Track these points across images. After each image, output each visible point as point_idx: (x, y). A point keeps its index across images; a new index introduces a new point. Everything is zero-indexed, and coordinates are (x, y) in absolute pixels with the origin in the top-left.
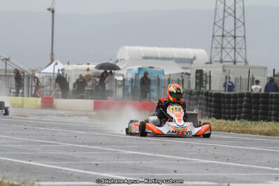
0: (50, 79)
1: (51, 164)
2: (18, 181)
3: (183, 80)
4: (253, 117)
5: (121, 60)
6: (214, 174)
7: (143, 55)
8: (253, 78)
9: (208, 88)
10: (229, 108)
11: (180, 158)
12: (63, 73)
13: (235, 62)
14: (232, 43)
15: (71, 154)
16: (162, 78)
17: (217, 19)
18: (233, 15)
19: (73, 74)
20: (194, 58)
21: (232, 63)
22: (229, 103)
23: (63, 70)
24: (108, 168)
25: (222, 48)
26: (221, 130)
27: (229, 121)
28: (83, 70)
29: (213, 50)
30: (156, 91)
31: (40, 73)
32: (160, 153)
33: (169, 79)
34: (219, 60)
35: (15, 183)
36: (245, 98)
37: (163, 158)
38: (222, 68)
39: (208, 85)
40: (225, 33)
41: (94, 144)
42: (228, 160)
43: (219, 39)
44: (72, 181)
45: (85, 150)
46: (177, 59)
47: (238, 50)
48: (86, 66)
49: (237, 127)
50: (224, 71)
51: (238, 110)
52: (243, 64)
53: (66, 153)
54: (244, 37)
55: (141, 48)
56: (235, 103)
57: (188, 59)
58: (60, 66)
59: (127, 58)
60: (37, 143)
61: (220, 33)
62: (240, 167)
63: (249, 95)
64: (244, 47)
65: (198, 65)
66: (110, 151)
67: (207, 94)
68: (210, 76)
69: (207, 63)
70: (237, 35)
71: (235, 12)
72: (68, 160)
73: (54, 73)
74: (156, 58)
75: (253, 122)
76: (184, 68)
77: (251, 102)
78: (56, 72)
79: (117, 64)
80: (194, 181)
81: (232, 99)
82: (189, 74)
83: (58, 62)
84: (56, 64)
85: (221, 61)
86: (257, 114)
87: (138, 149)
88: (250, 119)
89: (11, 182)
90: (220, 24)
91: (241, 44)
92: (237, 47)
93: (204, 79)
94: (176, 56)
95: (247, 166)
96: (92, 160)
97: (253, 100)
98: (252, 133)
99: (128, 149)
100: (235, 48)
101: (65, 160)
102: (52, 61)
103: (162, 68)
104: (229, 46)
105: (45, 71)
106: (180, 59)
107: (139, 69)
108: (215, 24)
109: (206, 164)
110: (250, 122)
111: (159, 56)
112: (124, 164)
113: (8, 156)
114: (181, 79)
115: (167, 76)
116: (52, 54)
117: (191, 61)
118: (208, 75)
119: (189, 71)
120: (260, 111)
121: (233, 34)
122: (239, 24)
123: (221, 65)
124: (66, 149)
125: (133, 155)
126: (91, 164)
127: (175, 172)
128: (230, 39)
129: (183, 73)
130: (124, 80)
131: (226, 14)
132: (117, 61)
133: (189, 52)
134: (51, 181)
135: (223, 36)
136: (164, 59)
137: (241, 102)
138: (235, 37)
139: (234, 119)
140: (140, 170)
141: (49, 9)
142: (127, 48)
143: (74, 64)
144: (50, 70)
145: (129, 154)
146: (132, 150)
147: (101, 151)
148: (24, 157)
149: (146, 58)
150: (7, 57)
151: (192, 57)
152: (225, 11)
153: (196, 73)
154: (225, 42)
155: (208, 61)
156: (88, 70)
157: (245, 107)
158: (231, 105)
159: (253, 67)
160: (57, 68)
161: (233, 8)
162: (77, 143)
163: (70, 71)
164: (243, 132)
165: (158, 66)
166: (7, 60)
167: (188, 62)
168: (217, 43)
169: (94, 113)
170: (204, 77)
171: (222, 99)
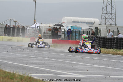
0: (34, 30)
1: (35, 66)
2: (22, 73)
3: (89, 32)
4: (119, 48)
5: (64, 22)
6: (103, 72)
7: (73, 21)
8: (119, 32)
9: (100, 35)
10: (109, 44)
11: (89, 65)
12: (39, 28)
13: (111, 25)
14: (110, 16)
15: (43, 62)
16: (81, 30)
17: (104, 6)
18: (111, 4)
19: (44, 28)
20: (94, 23)
21: (110, 25)
22: (109, 41)
23: (39, 26)
24: (59, 68)
25: (106, 18)
26: (105, 53)
27: (109, 50)
28: (48, 27)
29: (102, 19)
30: (78, 36)
31: (30, 27)
32: (81, 62)
33: (84, 31)
34: (104, 23)
35: (21, 74)
36: (115, 40)
37: (82, 65)
38: (106, 27)
39: (100, 34)
40: (107, 12)
41: (53, 58)
42: (109, 66)
43: (105, 14)
44: (44, 74)
45: (49, 60)
46: (87, 22)
47: (112, 19)
48: (49, 25)
49: (112, 52)
50: (107, 28)
51: (112, 44)
52: (114, 25)
53: (41, 62)
54: (115, 14)
55: (72, 18)
56: (111, 41)
57: (92, 23)
58: (38, 25)
59: (66, 22)
60: (29, 57)
61: (105, 12)
62: (114, 69)
63: (117, 38)
64: (115, 18)
65: (96, 25)
66: (60, 61)
67: (99, 38)
68: (101, 30)
69: (99, 25)
70: (112, 13)
71: (111, 3)
72: (42, 65)
73: (35, 28)
74: (78, 22)
75: (119, 50)
76: (90, 26)
77: (118, 41)
78: (37, 27)
79: (62, 24)
80: (95, 74)
81: (110, 40)
82: (92, 29)
83: (37, 23)
84: (37, 24)
85: (105, 24)
86: (120, 46)
87: (71, 61)
88: (117, 48)
89: (19, 74)
90: (105, 8)
91: (113, 17)
92: (112, 18)
93: (98, 31)
94: (86, 21)
95: (117, 68)
96: (52, 65)
97: (119, 41)
98: (118, 55)
99: (67, 60)
100: (111, 19)
101: (41, 65)
102: (35, 22)
103: (81, 26)
104: (109, 18)
105: (32, 26)
106: (88, 23)
107: (71, 26)
108: (103, 8)
109: (100, 67)
110: (117, 50)
111: (79, 21)
112: (66, 67)
113: (17, 62)
114: (88, 31)
115: (83, 29)
116: (35, 19)
117: (93, 23)
118: (100, 30)
119: (92, 28)
120: (122, 45)
121: (111, 13)
122: (113, 8)
123: (106, 25)
124: (41, 60)
125: (69, 63)
126: (52, 67)
127: (87, 70)
128: (109, 15)
129: (89, 29)
130: (65, 31)
131: (108, 4)
132: (62, 23)
133: (92, 20)
134: (36, 73)
135: (106, 13)
136: (81, 22)
137: (114, 41)
138: (111, 14)
139: (111, 49)
140: (73, 69)
141: (34, 1)
142: (66, 17)
143: (44, 24)
144: (34, 26)
145: (67, 63)
146: (69, 61)
147: (55, 61)
148: (24, 63)
149: (74, 22)
150: (16, 21)
151: (93, 22)
152: (107, 3)
153: (95, 29)
154: (107, 16)
155: (100, 24)
156: (50, 26)
157: (115, 43)
158: (110, 42)
159: (119, 27)
160: (37, 25)
161: (111, 2)
162: (46, 58)
163: (43, 27)
164: (115, 54)
165: (79, 25)
166: (16, 22)
167: (91, 24)
168: (104, 16)
169: (52, 45)
170: (98, 30)
171: (106, 40)
